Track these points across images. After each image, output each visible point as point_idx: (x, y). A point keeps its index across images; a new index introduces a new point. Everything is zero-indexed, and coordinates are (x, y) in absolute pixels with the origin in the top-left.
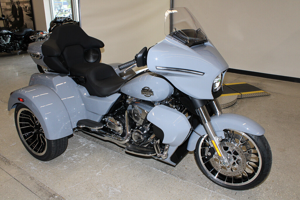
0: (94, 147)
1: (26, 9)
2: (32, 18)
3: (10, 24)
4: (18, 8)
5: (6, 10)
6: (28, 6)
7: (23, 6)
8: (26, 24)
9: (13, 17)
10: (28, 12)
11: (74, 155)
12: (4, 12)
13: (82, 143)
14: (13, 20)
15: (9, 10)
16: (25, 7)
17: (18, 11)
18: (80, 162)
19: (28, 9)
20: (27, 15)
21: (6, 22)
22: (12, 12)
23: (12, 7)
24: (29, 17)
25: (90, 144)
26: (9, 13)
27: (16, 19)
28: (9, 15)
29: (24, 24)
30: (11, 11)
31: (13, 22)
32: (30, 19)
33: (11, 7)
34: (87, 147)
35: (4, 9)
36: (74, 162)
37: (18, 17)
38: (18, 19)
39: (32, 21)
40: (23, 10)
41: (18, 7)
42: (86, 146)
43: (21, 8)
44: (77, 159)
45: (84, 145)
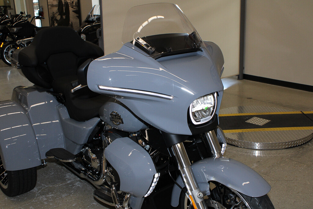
0: (78, 187)
1: (72, 4)
2: (78, 15)
3: (56, 23)
4: (65, 4)
5: (53, 6)
6: (75, 1)
7: (69, 2)
8: (72, 23)
9: (59, 15)
10: (74, 8)
11: (50, 193)
12: (50, 9)
13: (67, 179)
14: (58, 18)
15: (55, 6)
16: (71, 2)
17: (64, 7)
18: (51, 204)
19: (74, 5)
20: (73, 11)
21: (51, 21)
22: (59, 9)
23: (59, 3)
24: (76, 15)
25: (77, 181)
26: (55, 9)
27: (62, 17)
28: (55, 12)
29: (70, 23)
30: (57, 8)
31: (59, 20)
32: (77, 16)
33: (57, 2)
34: (70, 186)
35: (50, 5)
36: (46, 203)
37: (64, 14)
38: (64, 17)
39: (78, 20)
40: (70, 5)
41: (65, 2)
42: (70, 184)
43: (67, 3)
44: (50, 199)
45: (69, 182)
